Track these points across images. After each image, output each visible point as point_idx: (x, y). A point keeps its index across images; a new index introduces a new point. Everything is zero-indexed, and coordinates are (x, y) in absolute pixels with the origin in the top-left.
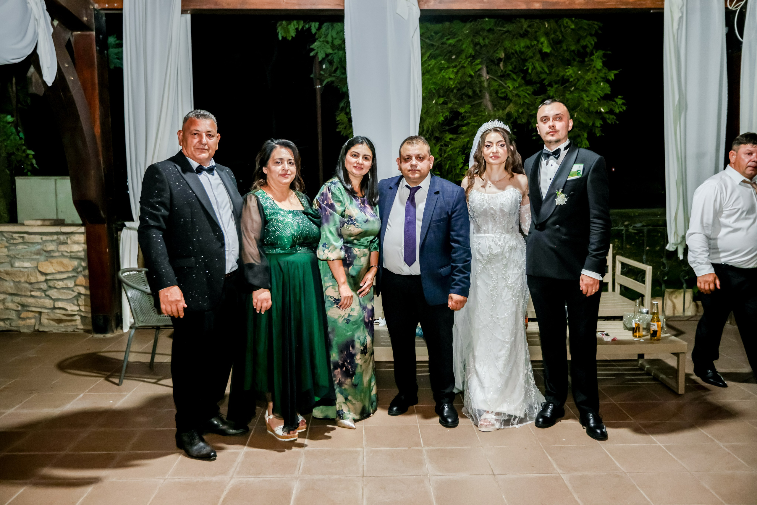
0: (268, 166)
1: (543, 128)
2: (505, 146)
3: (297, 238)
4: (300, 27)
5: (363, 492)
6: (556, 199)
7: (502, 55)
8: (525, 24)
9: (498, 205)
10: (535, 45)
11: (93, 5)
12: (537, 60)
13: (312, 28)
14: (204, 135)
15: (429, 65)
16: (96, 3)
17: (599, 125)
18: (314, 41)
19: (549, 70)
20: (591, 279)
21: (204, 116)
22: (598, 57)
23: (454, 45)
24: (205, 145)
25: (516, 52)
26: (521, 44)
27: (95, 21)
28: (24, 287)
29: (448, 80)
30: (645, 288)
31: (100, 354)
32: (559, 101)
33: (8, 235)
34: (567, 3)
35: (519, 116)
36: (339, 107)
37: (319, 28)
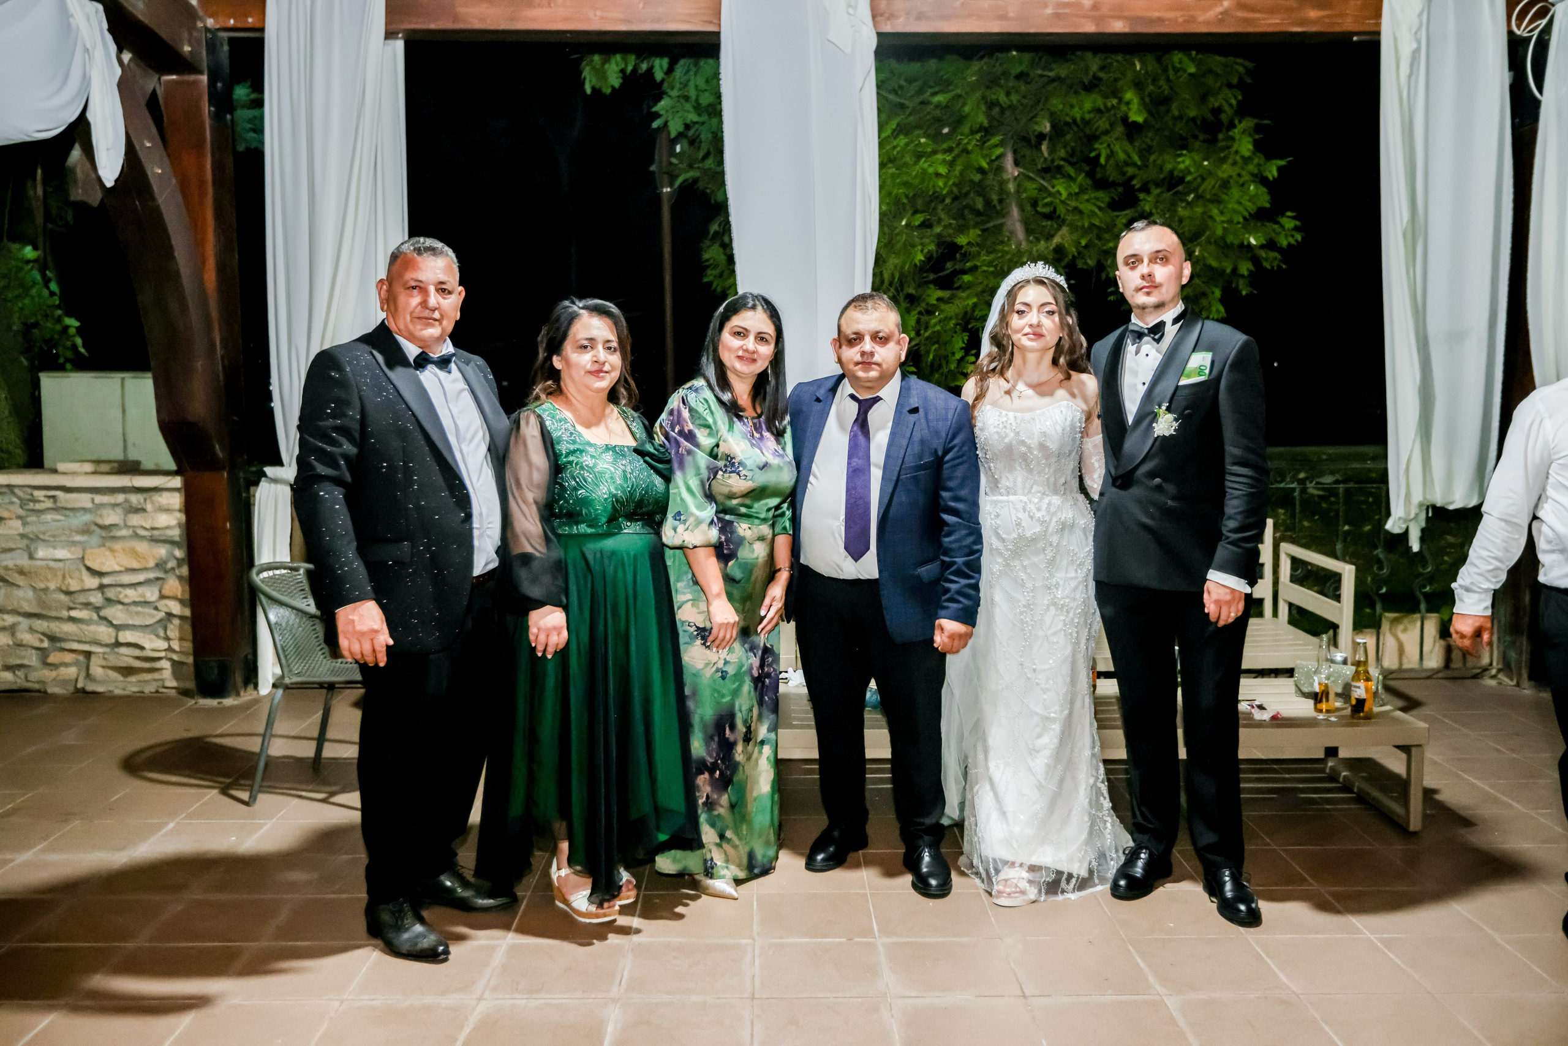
0: (564, 353)
1: (1129, 280)
2: (1056, 315)
3: (622, 503)
4: (630, 68)
5: (752, 1030)
6: (1154, 425)
7: (1046, 127)
8: (1094, 63)
9: (1036, 436)
10: (1113, 106)
11: (203, 21)
12: (1117, 139)
13: (654, 70)
14: (432, 289)
15: (894, 147)
16: (211, 16)
17: (1246, 273)
18: (659, 98)
19: (1140, 158)
20: (1228, 590)
21: (432, 250)
22: (1244, 132)
23: (947, 107)
24: (434, 310)
25: (1074, 121)
26: (1084, 106)
27: (208, 54)
28: (59, 601)
29: (933, 177)
30: (1341, 610)
31: (208, 740)
32: (1163, 224)
33: (24, 492)
34: (1180, 20)
35: (1079, 253)
36: (708, 232)
37: (670, 71)
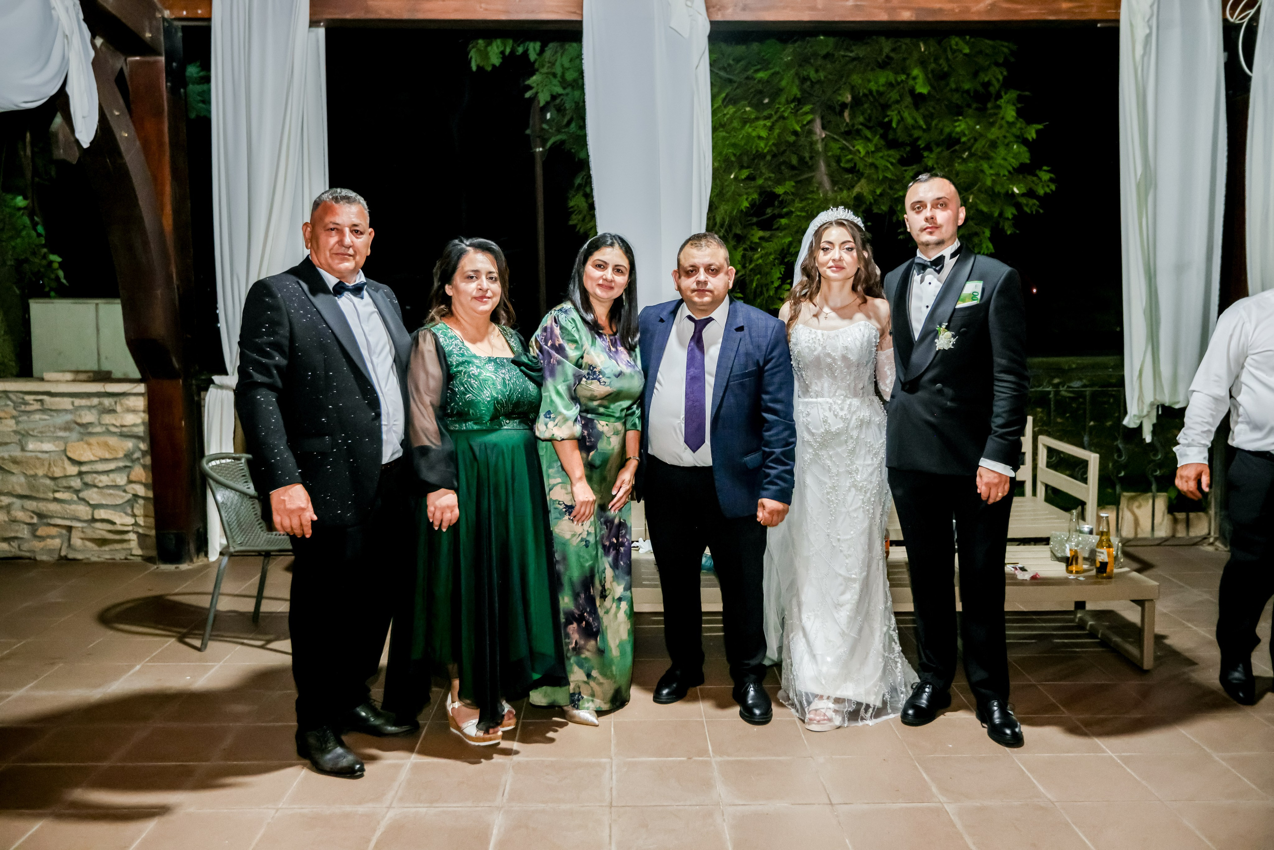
0: (454, 283)
1: (915, 222)
2: (855, 251)
3: (502, 405)
4: (508, 51)
5: (611, 832)
6: (936, 340)
7: (848, 98)
8: (886, 45)
9: (839, 349)
10: (902, 80)
11: (161, 12)
12: (907, 107)
13: (529, 52)
14: (347, 230)
15: (725, 115)
16: (166, 8)
17: (1010, 217)
18: (532, 74)
19: (926, 122)
20: (996, 475)
21: (347, 199)
22: (1008, 102)
23: (768, 81)
24: (349, 247)
25: (871, 92)
26: (880, 80)
27: (165, 38)
28: (45, 485)
29: (756, 139)
30: (1088, 489)
31: (168, 597)
32: (944, 177)
33: (17, 397)
34: (957, 11)
35: (875, 200)
36: (574, 184)
37: (542, 52)
